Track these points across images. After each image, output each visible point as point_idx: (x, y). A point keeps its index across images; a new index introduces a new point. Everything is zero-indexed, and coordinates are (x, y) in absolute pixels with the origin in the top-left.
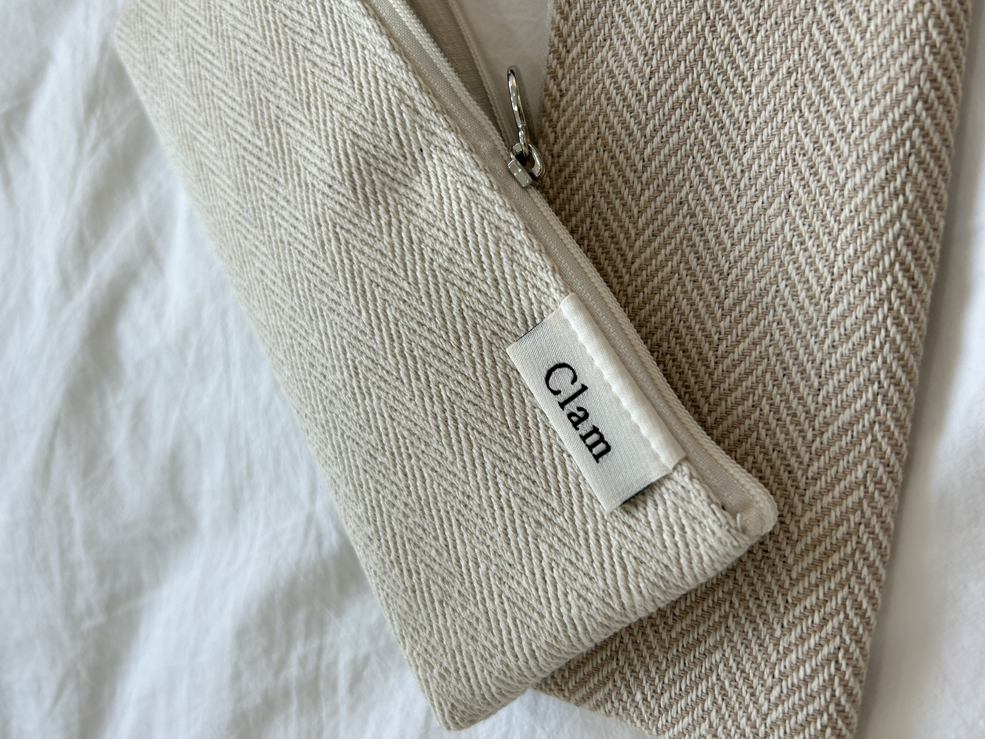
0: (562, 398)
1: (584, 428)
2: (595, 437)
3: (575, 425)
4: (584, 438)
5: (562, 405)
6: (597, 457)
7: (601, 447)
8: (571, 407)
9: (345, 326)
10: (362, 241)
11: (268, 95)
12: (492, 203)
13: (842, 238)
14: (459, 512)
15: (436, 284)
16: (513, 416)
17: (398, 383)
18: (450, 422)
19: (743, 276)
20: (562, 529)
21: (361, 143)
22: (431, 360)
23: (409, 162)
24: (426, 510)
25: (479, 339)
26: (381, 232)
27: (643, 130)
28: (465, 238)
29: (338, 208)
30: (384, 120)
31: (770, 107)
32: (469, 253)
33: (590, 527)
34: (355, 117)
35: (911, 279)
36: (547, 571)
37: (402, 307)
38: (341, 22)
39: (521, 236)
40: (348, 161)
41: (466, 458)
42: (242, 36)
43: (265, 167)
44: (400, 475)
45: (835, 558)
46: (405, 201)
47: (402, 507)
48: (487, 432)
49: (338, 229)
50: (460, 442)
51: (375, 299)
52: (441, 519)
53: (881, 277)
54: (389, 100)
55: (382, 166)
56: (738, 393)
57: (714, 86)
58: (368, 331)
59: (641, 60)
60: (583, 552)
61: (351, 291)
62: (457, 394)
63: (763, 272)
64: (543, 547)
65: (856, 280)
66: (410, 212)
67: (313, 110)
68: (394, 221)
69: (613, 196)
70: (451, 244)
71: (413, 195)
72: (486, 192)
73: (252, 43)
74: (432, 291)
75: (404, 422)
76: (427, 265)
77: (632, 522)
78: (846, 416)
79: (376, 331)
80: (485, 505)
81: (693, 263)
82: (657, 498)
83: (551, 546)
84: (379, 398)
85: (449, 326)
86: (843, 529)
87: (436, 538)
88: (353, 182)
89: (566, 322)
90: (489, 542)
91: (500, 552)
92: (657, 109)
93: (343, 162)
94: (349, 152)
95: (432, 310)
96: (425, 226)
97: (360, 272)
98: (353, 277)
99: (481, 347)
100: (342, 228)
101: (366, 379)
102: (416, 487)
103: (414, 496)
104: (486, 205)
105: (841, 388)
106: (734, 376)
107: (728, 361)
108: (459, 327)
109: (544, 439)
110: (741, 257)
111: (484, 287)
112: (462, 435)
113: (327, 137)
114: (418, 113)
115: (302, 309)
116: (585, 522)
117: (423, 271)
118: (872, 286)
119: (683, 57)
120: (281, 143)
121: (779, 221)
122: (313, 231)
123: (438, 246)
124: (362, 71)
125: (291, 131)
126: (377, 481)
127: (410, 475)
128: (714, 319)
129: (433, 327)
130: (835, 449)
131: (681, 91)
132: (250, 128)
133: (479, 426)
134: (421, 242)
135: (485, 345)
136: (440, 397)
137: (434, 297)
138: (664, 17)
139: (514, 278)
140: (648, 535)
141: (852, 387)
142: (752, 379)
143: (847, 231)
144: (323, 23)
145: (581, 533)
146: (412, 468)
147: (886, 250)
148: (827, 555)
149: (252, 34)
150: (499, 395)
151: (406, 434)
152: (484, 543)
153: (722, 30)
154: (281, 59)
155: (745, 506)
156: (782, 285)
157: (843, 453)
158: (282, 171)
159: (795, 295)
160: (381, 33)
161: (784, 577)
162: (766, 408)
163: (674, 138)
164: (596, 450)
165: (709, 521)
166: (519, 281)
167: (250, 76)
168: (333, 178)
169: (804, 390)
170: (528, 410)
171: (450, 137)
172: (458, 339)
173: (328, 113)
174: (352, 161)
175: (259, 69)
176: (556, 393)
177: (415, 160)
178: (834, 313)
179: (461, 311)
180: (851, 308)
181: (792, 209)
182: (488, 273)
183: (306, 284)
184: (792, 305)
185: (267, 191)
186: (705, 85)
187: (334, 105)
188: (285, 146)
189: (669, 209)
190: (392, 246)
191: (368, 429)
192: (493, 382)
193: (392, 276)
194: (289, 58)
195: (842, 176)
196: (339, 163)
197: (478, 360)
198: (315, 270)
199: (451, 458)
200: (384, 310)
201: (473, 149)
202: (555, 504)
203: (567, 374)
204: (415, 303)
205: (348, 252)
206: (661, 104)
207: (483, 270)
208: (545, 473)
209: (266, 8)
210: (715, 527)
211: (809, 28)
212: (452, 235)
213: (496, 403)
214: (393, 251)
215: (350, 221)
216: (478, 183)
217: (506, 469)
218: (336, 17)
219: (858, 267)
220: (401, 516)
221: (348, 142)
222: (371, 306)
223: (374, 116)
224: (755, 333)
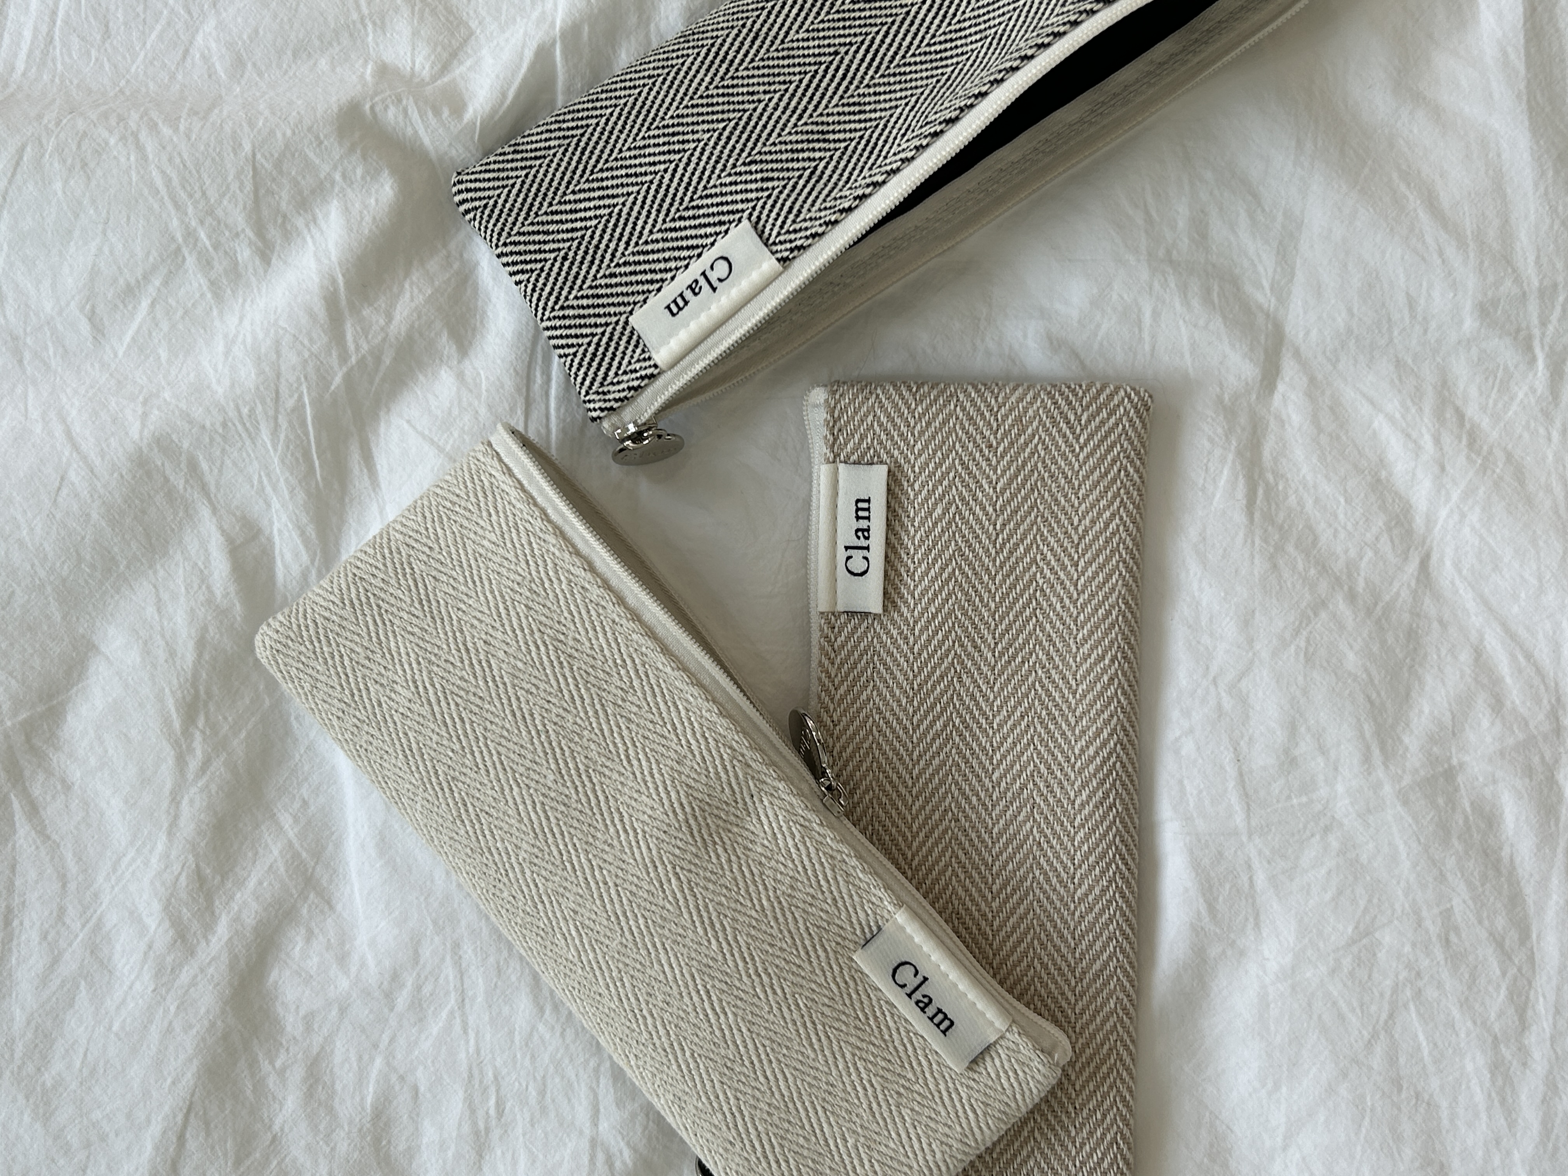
0: (908, 990)
1: (930, 1010)
2: (940, 1016)
3: (923, 1010)
4: (931, 1019)
5: (910, 996)
6: (944, 1032)
7: (947, 1023)
8: (918, 996)
9: (693, 955)
10: (705, 878)
11: (572, 745)
12: (824, 836)
13: (1078, 839)
14: (824, 1100)
15: (782, 909)
16: (863, 1010)
17: (755, 1000)
18: (809, 1024)
19: (1005, 867)
20: (919, 1094)
21: (695, 794)
22: (785, 974)
23: (740, 805)
24: (790, 1105)
25: (825, 950)
26: (722, 868)
27: (910, 755)
28: (804, 867)
29: (677, 852)
30: (717, 773)
31: (1010, 740)
32: (809, 879)
33: (942, 1087)
34: (687, 771)
35: (1126, 864)
36: (911, 1130)
37: (753, 932)
38: (659, 686)
39: (854, 862)
40: (683, 808)
41: (827, 1052)
42: (527, 686)
43: (576, 814)
44: (762, 1079)
45: (1104, 1069)
46: (740, 840)
47: (766, 1108)
48: (844, 1028)
49: (678, 869)
50: (820, 1040)
51: (724, 929)
52: (806, 1110)
53: (1109, 865)
54: (721, 757)
55: (715, 811)
56: (1015, 957)
57: (964, 722)
58: (720, 958)
59: (904, 701)
60: (940, 1108)
61: (698, 924)
62: (813, 1000)
63: (1021, 864)
64: (905, 1112)
65: (1092, 868)
66: (746, 848)
67: (635, 762)
68: (733, 858)
69: (888, 807)
70: (791, 873)
71: (746, 834)
72: (817, 828)
73: (542, 694)
74: (779, 915)
75: (763, 1033)
76: (771, 894)
77: (976, 1076)
78: (1097, 966)
79: (728, 956)
80: (849, 1089)
81: (963, 858)
82: (993, 1054)
83: (912, 1110)
84: (735, 1015)
85: (798, 942)
86: (1106, 1047)
87: (803, 1127)
88: (689, 827)
89: (902, 929)
90: (855, 1118)
91: (866, 1124)
92: (920, 740)
93: (678, 810)
94: (684, 801)
95: (781, 931)
96: (763, 860)
97: (706, 907)
98: (699, 911)
99: (828, 957)
100: (682, 868)
101: (720, 1000)
102: (778, 1087)
103: (777, 1095)
104: (820, 839)
105: (1091, 946)
106: (1009, 944)
107: (1003, 933)
108: (807, 942)
109: (891, 1024)
110: (1001, 853)
111: (825, 907)
112: (821, 1034)
113: (657, 789)
114: (749, 766)
115: (636, 944)
116: (937, 1084)
117: (769, 899)
118: (1103, 872)
119: (938, 700)
120: (594, 791)
121: (1028, 825)
122: (648, 873)
123: (779, 876)
124: (688, 731)
125: (607, 781)
126: (736, 1090)
127: (771, 1078)
128: (986, 901)
129: (785, 946)
130: (1092, 990)
131: (939, 725)
132: (551, 777)
133: (836, 1025)
134: (762, 874)
135: (831, 955)
136: (798, 1005)
137: (781, 920)
138: (921, 670)
139: (851, 896)
140: (990, 1083)
141: (1099, 944)
142: (1024, 945)
143: (1081, 834)
144: (636, 683)
145: (936, 1094)
146: (774, 1071)
147: (1109, 847)
148: (1098, 1068)
149: (542, 686)
150: (849, 995)
151: (767, 1043)
152: (850, 1121)
153: (967, 681)
154: (586, 713)
155: (1054, 1046)
156: (1037, 873)
157: (1099, 992)
158: (598, 817)
159: (1048, 880)
160: (707, 700)
161: (1071, 1090)
162: (1039, 967)
163: (936, 762)
164: (943, 1027)
165: (1036, 1063)
166: (856, 898)
167: (544, 726)
168: (669, 825)
169: (1064, 950)
170: (874, 1003)
171: (781, 785)
172: (807, 953)
173: (654, 766)
174: (688, 809)
175: (555, 719)
176: (903, 986)
177: (745, 804)
178: (1079, 893)
179: (807, 929)
180: (1091, 889)
181: (1037, 816)
182: (827, 894)
183: (641, 921)
184: (1046, 887)
185: (580, 836)
186: (957, 721)
187: (661, 759)
188: (599, 793)
189: (937, 816)
190: (735, 879)
191: (722, 1044)
192: (842, 985)
193: (739, 907)
194: (596, 712)
195: (1072, 794)
196: (674, 811)
197: (826, 968)
198: (654, 908)
199: (812, 1055)
200: (735, 938)
201: (800, 794)
202: (910, 1075)
203: (908, 971)
204: (764, 928)
205: (691, 889)
206: (925, 734)
207: (823, 892)
208: (897, 1051)
209: (561, 663)
210: (1040, 1067)
211: (1034, 685)
212: (790, 865)
213: (847, 1002)
214: (737, 885)
215: (690, 862)
216: (809, 821)
217: (864, 1055)
218: (653, 681)
219: (1092, 859)
220: (765, 1116)
221: (682, 793)
222: (720, 934)
223: (707, 770)
224: (1021, 910)
